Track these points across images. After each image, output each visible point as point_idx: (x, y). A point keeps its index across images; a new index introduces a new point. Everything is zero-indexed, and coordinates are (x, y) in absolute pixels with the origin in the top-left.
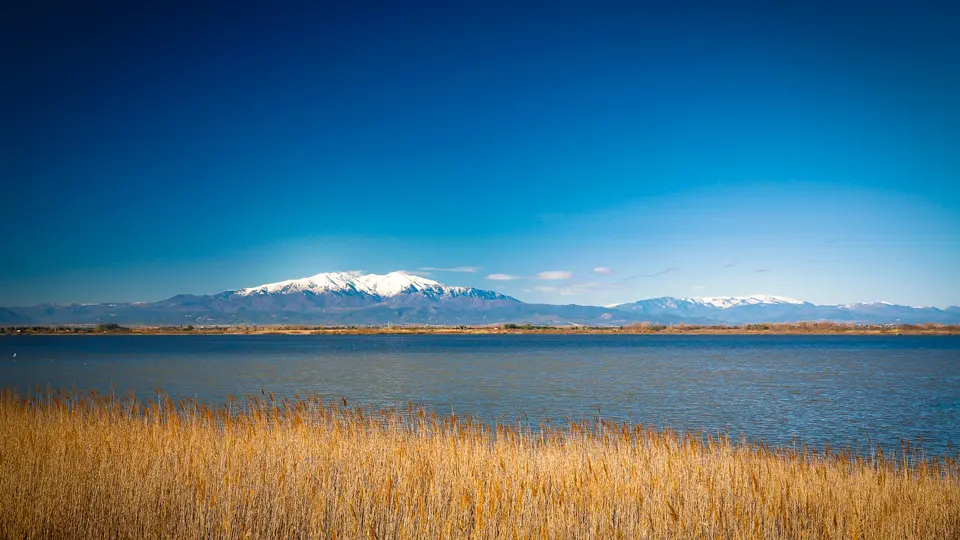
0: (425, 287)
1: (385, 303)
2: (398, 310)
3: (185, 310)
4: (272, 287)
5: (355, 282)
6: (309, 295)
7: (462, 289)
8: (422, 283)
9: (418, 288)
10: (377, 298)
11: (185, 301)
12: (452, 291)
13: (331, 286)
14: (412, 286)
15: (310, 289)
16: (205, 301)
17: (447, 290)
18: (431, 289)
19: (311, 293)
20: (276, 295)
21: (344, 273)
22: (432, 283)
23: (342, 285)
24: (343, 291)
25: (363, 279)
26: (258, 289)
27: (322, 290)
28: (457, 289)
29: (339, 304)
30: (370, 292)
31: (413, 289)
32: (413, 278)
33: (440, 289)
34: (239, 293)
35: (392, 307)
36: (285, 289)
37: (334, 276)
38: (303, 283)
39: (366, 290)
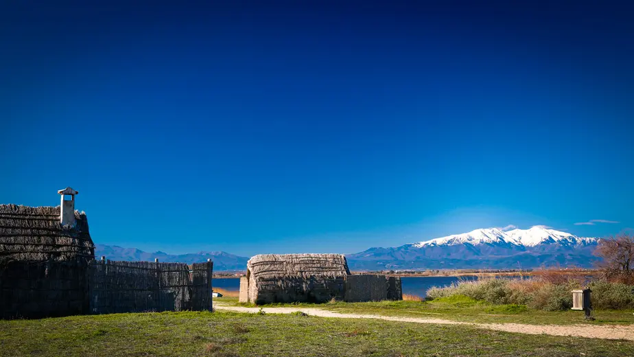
0: (560, 238)
1: (528, 252)
2: (539, 257)
3: (378, 258)
4: (440, 241)
5: (503, 235)
6: (468, 246)
7: (593, 239)
8: (558, 235)
9: (556, 239)
10: (522, 247)
11: (377, 252)
12: (584, 241)
13: (485, 239)
14: (550, 238)
15: (469, 242)
16: (391, 252)
17: (579, 240)
18: (566, 239)
19: (470, 244)
20: (443, 246)
21: (495, 229)
22: (566, 235)
23: (493, 238)
24: (494, 243)
25: (509, 233)
26: (430, 242)
27: (478, 242)
28: (588, 239)
29: (492, 253)
30: (516, 243)
31: (550, 240)
32: (551, 231)
33: (574, 240)
34: (416, 245)
35: (535, 254)
36: (449, 242)
37: (487, 231)
38: (463, 237)
39: (513, 241)
